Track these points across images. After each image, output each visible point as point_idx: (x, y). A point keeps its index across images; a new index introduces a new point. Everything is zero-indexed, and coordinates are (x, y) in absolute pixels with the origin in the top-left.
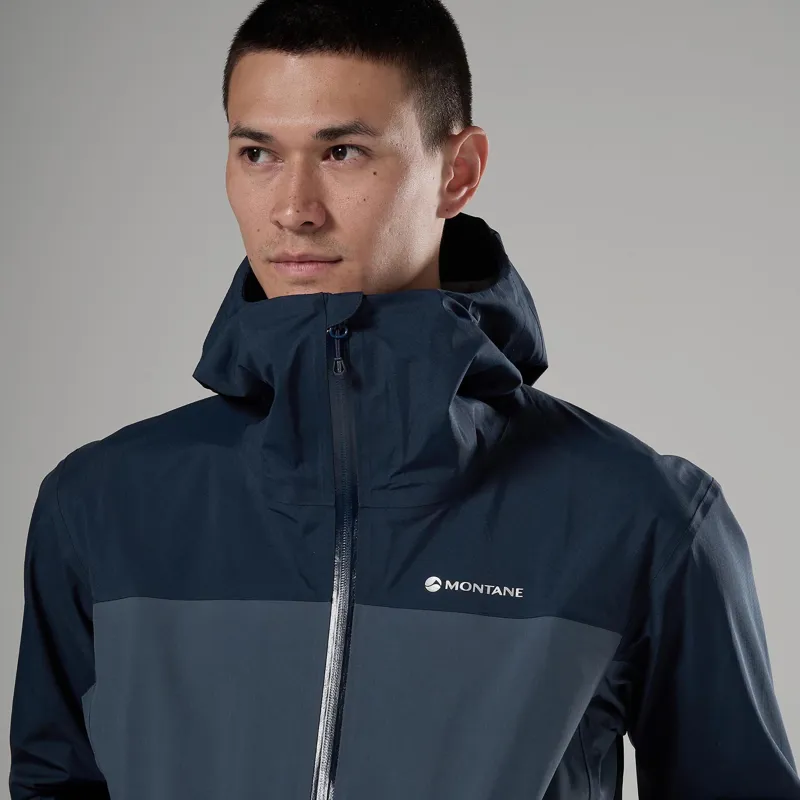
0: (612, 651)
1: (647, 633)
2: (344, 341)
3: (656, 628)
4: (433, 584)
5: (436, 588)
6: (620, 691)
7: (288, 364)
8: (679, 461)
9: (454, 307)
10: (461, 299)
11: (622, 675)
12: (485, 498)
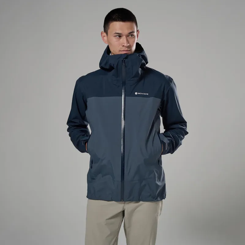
0: (160, 102)
1: (164, 99)
2: (124, 61)
3: (165, 99)
4: (136, 93)
5: (137, 94)
6: (160, 107)
7: (117, 64)
8: (167, 76)
9: (138, 55)
10: (139, 54)
11: (161, 105)
12: (142, 81)
